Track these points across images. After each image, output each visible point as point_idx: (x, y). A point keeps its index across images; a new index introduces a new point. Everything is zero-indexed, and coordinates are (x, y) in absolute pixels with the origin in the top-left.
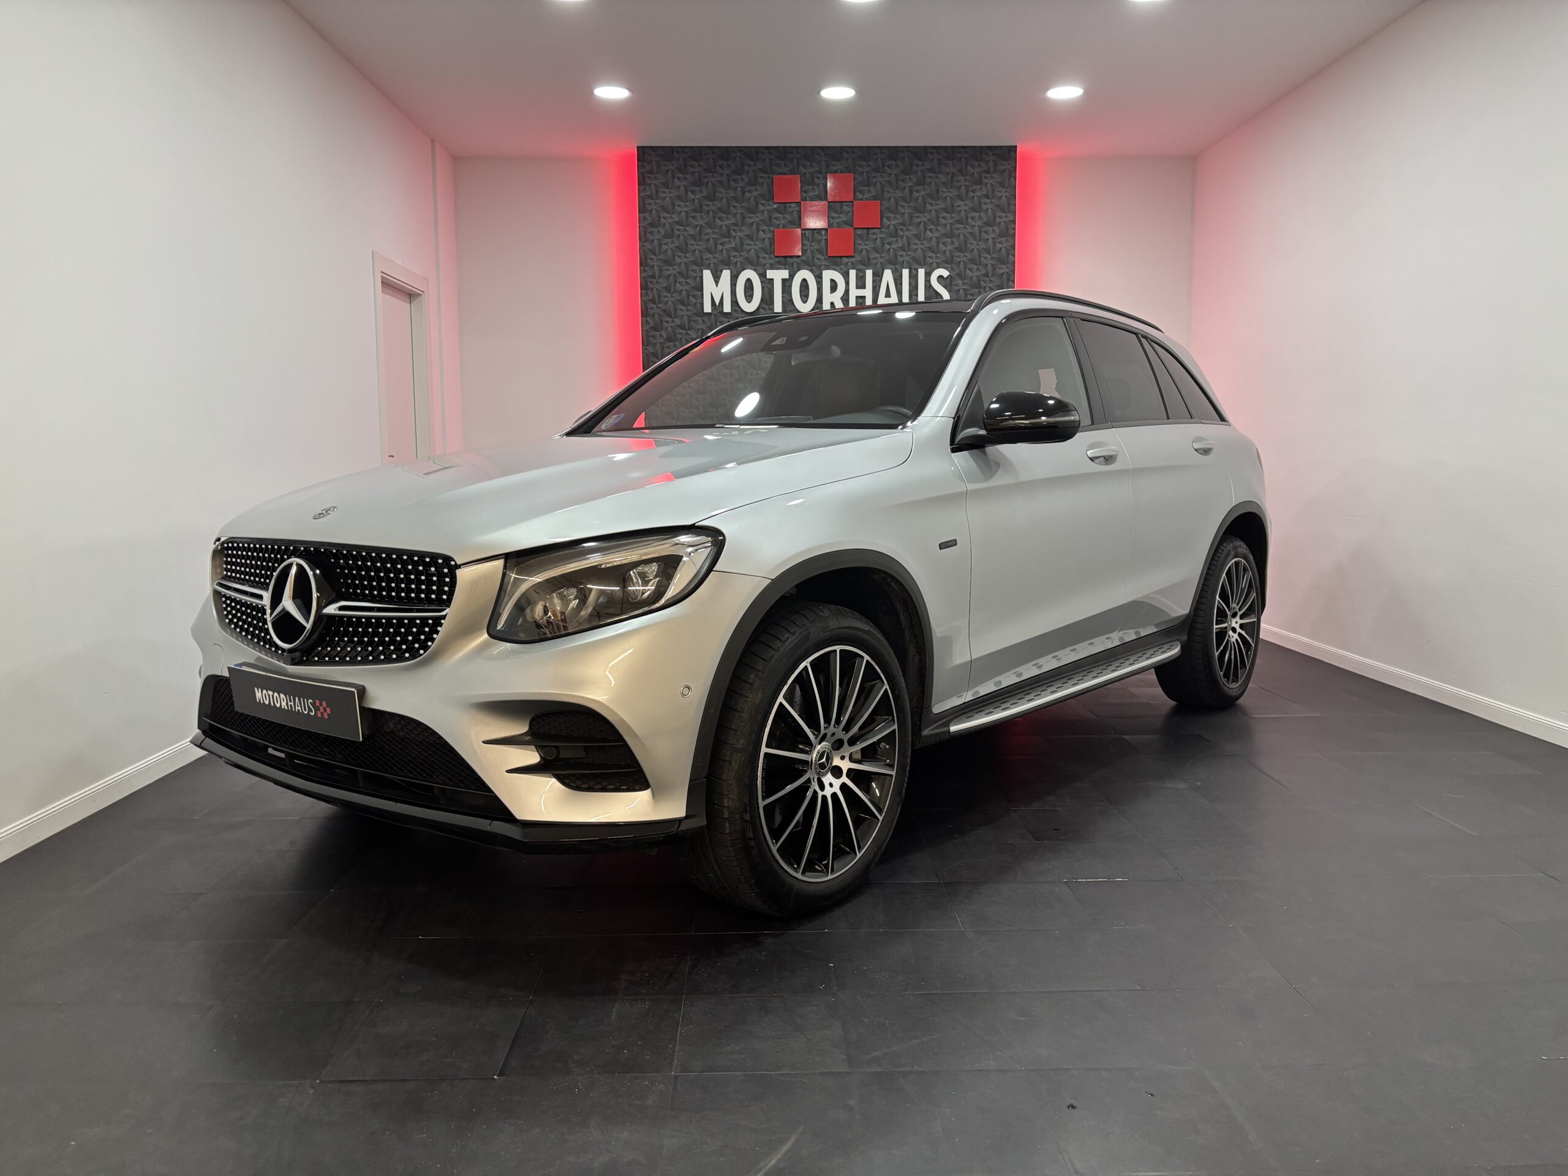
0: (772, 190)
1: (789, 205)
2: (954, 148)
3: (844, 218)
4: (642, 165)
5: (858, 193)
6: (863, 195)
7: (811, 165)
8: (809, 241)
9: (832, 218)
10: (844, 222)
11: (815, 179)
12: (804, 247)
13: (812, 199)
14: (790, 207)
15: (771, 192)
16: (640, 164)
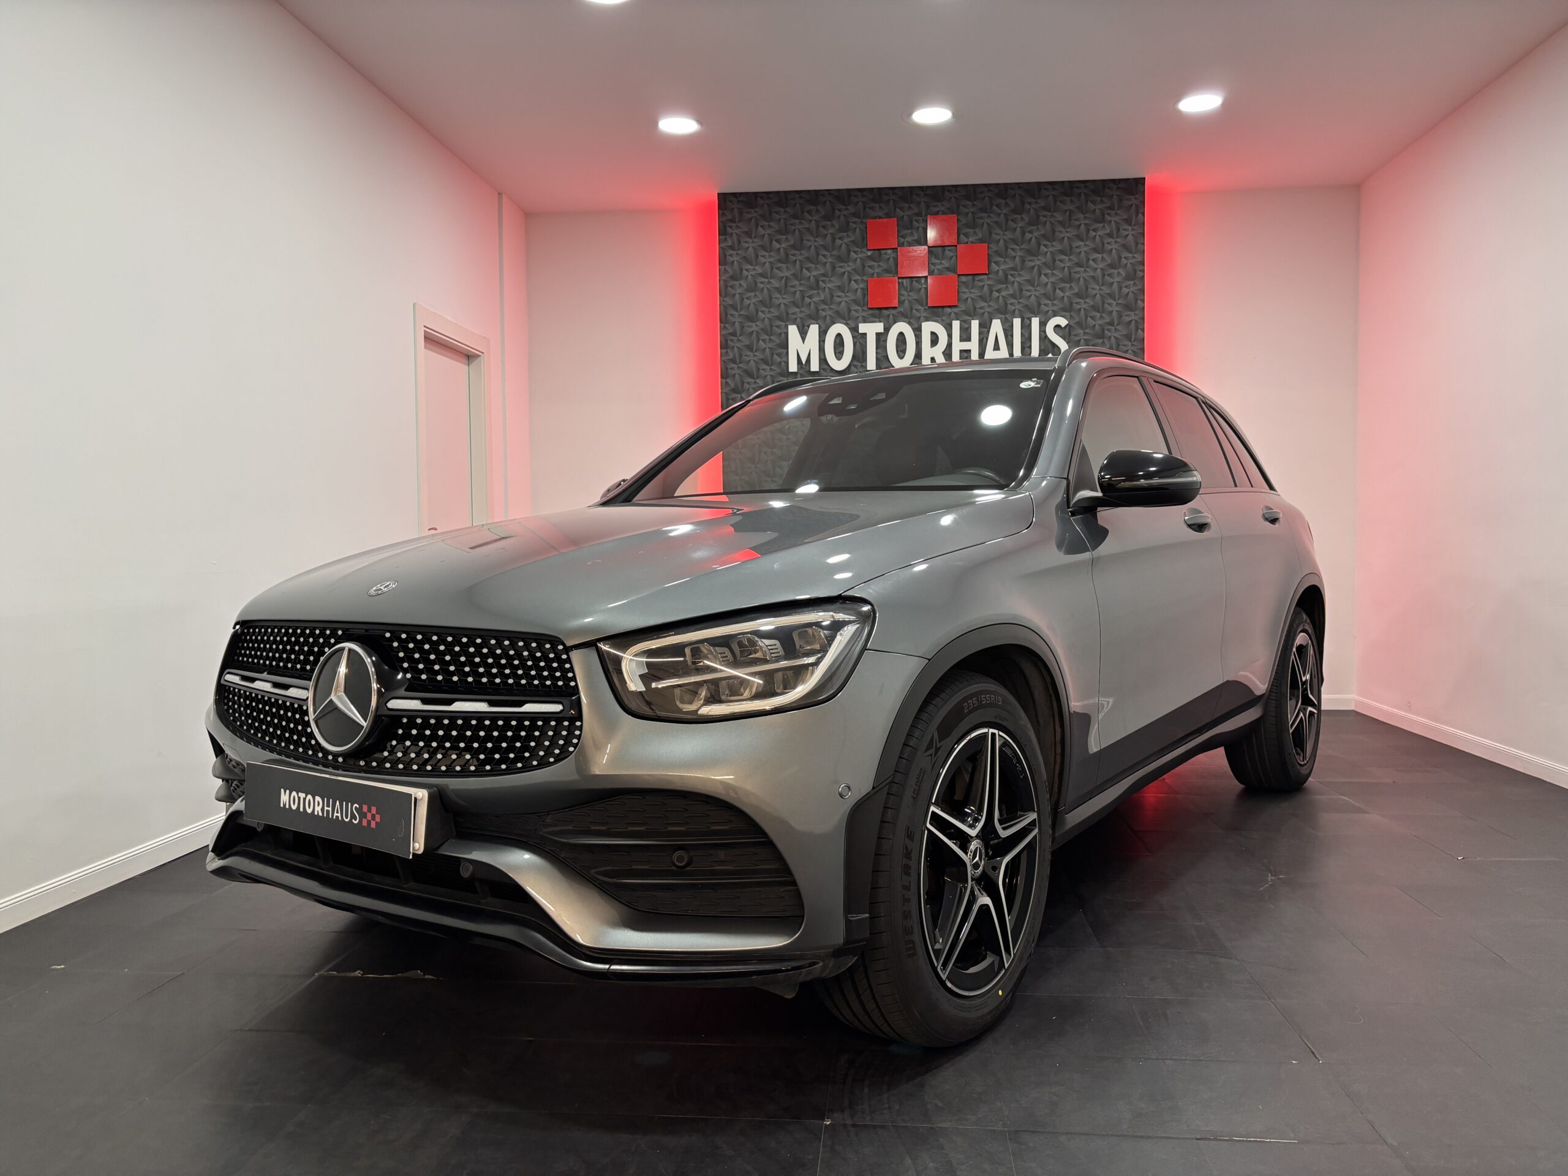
0: (865, 236)
1: (885, 251)
2: (1072, 184)
3: (946, 263)
4: (723, 213)
5: (962, 236)
6: (968, 238)
7: (910, 207)
8: (906, 290)
9: (933, 264)
10: (946, 268)
11: (914, 222)
12: (902, 297)
13: (910, 244)
14: (886, 254)
15: (864, 238)
16: (721, 212)
